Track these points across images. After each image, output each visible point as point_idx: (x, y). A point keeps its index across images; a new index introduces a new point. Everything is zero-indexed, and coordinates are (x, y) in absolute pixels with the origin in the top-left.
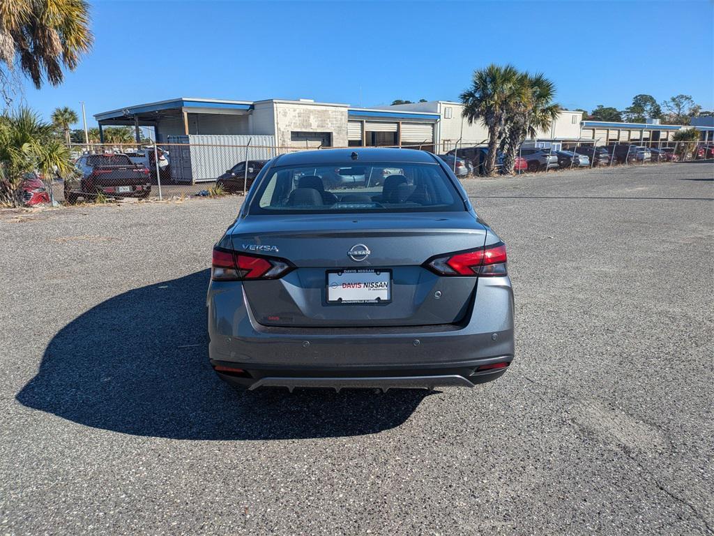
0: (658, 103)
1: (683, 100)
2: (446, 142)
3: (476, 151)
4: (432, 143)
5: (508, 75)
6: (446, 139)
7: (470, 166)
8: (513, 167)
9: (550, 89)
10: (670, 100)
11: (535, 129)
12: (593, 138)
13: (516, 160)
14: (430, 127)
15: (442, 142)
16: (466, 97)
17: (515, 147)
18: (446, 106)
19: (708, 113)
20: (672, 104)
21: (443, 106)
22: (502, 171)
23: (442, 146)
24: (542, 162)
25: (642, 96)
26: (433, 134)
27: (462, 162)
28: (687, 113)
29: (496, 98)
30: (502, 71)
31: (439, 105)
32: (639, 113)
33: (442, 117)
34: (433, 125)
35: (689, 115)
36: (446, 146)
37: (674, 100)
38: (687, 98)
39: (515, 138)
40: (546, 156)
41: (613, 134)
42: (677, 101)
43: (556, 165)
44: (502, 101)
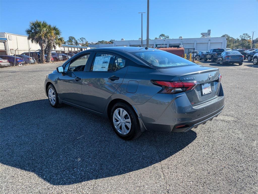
0: (76, 39)
1: (83, 39)
2: (12, 50)
3: (36, 54)
4: (5, 50)
5: (45, 25)
6: (11, 49)
7: (34, 59)
8: (51, 59)
9: (59, 32)
10: (80, 39)
11: (56, 46)
12: (64, 50)
13: (51, 57)
14: (3, 43)
15: (10, 50)
16: (28, 32)
17: (50, 52)
18: (9, 35)
19: (90, 43)
20: (80, 40)
21: (7, 35)
22: (47, 61)
23: (10, 52)
24: (58, 58)
25: (71, 37)
26: (5, 46)
27: (31, 58)
28: (85, 43)
29: (42, 33)
30: (42, 23)
31: (5, 34)
32: (71, 42)
33: (8, 39)
34: (4, 42)
35: (85, 44)
36: (12, 52)
37: (81, 39)
38: (84, 39)
39: (50, 49)
40: (59, 56)
41: (70, 49)
42: (82, 39)
43: (62, 59)
44: (45, 35)
